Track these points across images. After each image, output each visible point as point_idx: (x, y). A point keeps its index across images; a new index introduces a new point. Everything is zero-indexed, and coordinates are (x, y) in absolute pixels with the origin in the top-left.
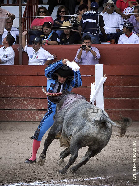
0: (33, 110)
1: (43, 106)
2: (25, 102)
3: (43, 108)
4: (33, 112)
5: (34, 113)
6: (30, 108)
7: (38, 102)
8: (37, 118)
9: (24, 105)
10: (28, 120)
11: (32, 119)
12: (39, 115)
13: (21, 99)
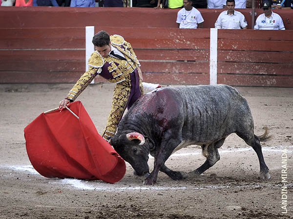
0: (264, 75)
1: (274, 71)
2: (257, 67)
3: (274, 74)
4: (264, 77)
5: (266, 79)
6: (261, 73)
7: (270, 67)
8: (268, 83)
9: (255, 69)
10: (259, 85)
11: (263, 84)
12: (271, 80)
13: (252, 64)
